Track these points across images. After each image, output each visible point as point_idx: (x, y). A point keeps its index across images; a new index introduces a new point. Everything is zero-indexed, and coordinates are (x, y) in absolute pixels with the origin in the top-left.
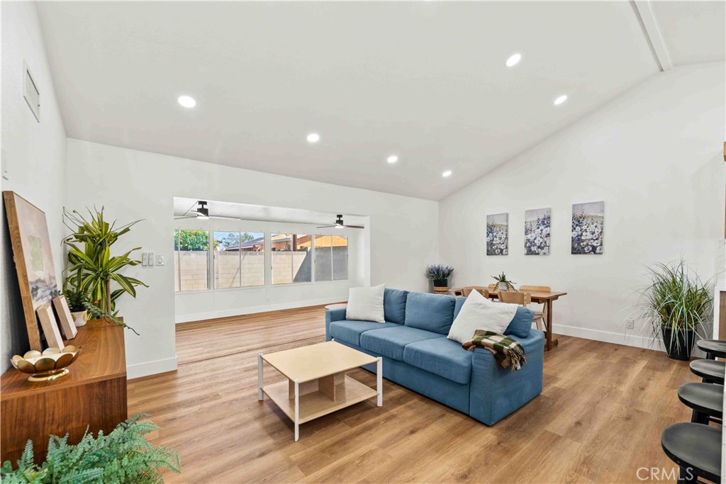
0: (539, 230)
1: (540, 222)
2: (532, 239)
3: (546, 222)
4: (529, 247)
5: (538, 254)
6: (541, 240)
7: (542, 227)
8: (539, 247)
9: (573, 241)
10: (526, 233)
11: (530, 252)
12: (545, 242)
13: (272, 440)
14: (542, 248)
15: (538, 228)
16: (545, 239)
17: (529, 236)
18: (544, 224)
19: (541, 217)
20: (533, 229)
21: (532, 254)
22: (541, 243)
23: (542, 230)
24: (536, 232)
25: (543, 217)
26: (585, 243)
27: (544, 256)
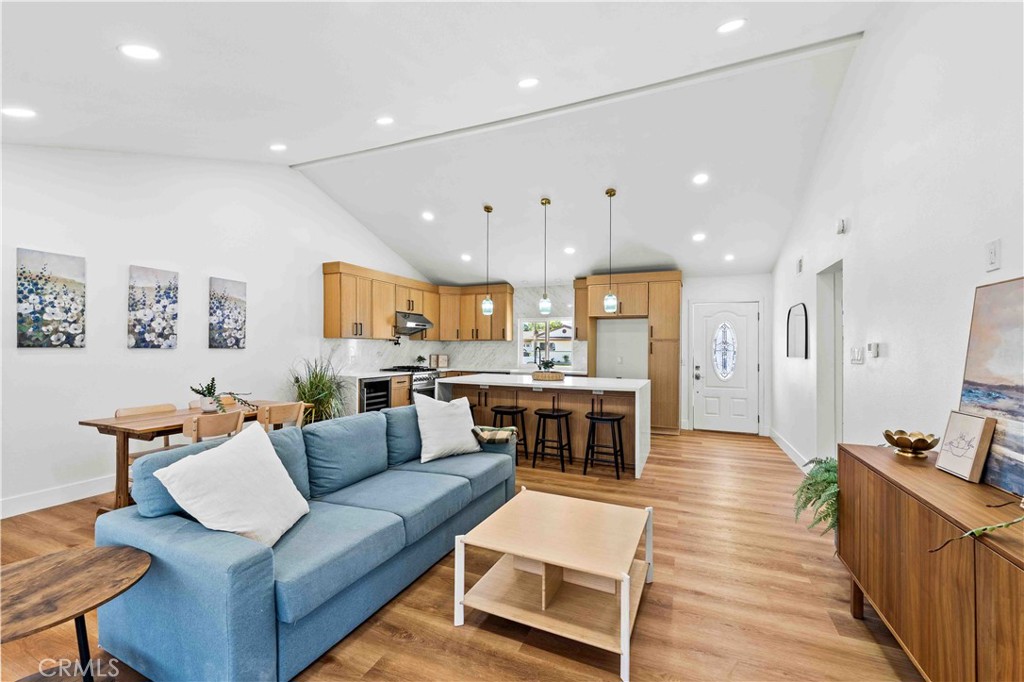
0: (160, 306)
1: (162, 293)
2: (145, 320)
3: (170, 293)
4: (141, 333)
5: (159, 346)
6: (164, 324)
7: (165, 302)
8: (161, 335)
9: (210, 330)
10: (133, 307)
11: (141, 343)
12: (171, 327)
13: (674, 599)
14: (166, 337)
15: (158, 302)
16: (171, 322)
17: (139, 314)
18: (168, 297)
19: (164, 284)
20: (148, 303)
21: (146, 347)
22: (164, 328)
23: (165, 307)
24: (154, 309)
25: (168, 284)
26: (227, 334)
27: (169, 351)
